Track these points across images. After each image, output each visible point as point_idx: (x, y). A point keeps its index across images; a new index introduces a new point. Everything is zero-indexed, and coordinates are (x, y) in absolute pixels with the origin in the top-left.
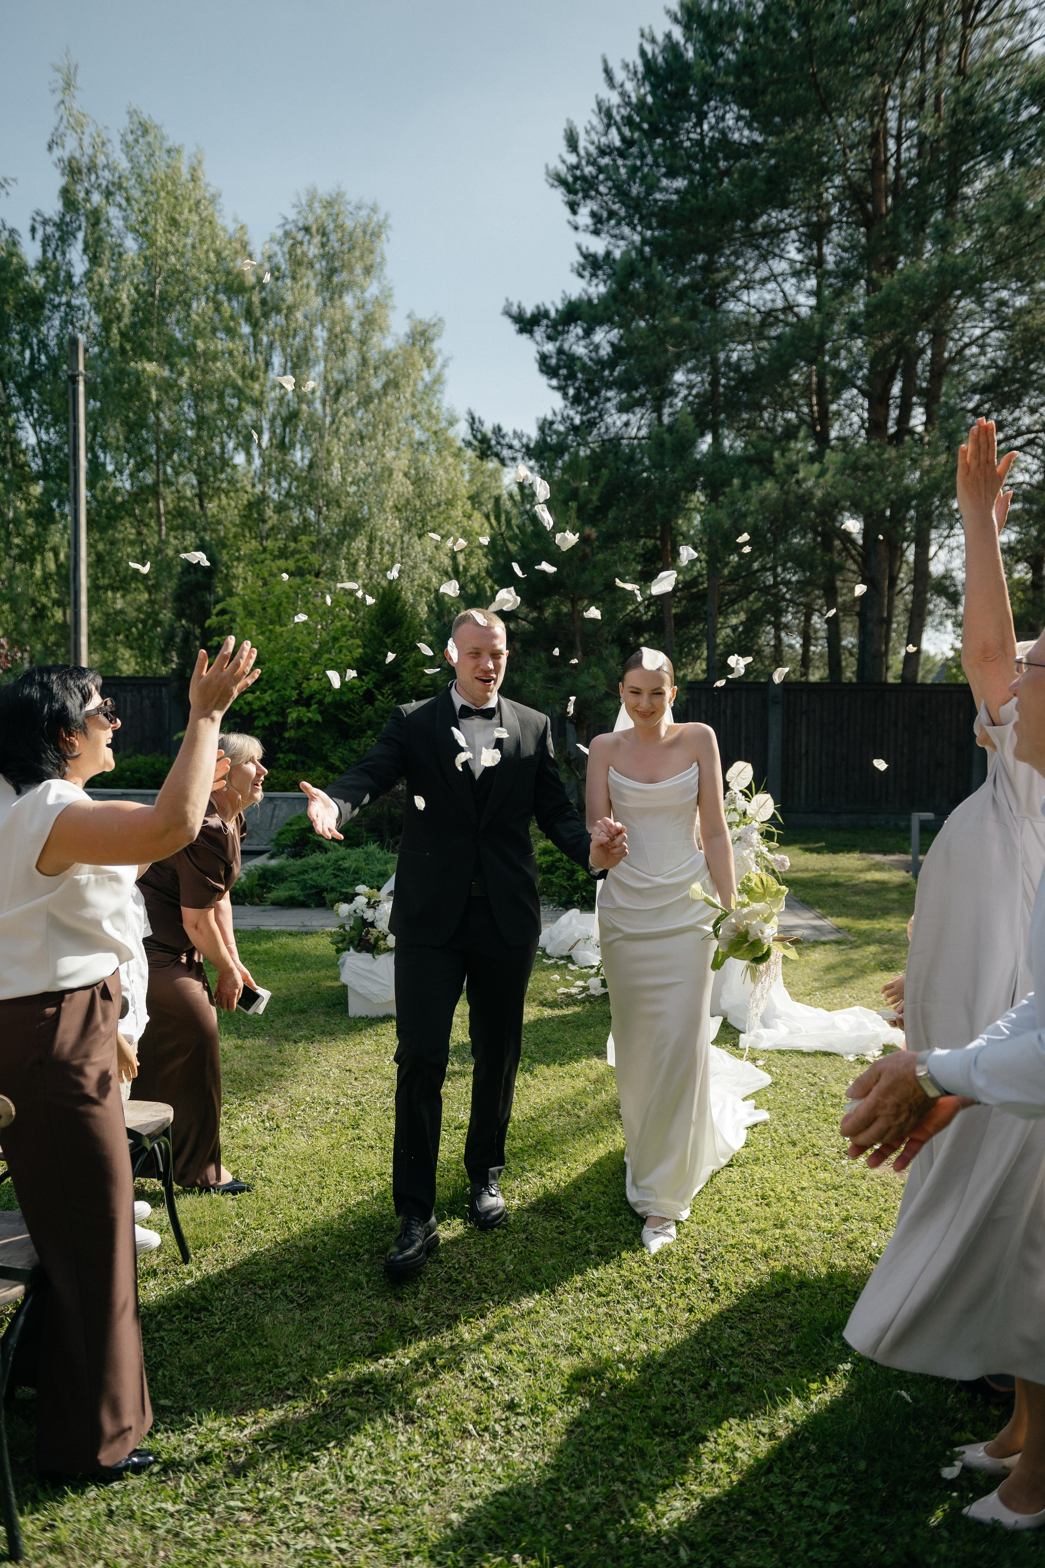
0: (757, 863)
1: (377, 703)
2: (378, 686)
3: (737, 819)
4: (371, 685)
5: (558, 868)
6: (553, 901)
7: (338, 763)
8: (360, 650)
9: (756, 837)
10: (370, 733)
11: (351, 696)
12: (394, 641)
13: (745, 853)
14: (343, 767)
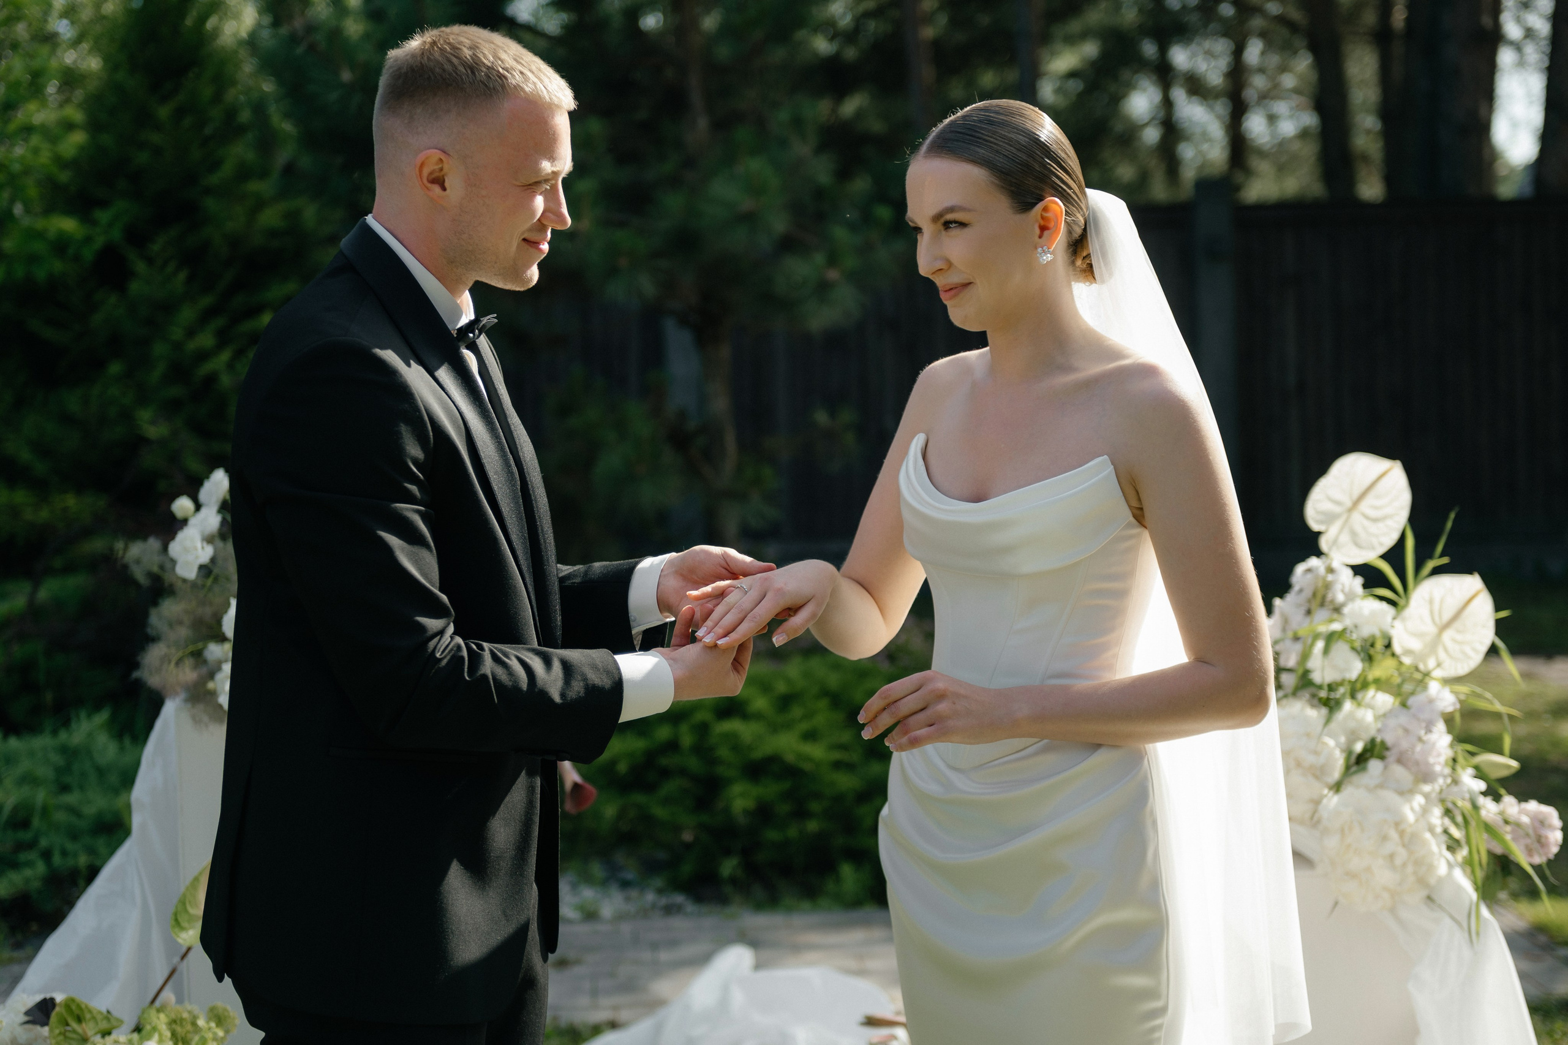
0: (1453, 846)
1: (135, 287)
2: (137, 237)
3: (1355, 668)
4: (116, 234)
5: (666, 773)
6: (651, 868)
7: (25, 455)
8: (78, 138)
9: (1441, 741)
10: (115, 368)
11: (58, 266)
12: (180, 113)
13: (1411, 809)
14: (40, 468)
